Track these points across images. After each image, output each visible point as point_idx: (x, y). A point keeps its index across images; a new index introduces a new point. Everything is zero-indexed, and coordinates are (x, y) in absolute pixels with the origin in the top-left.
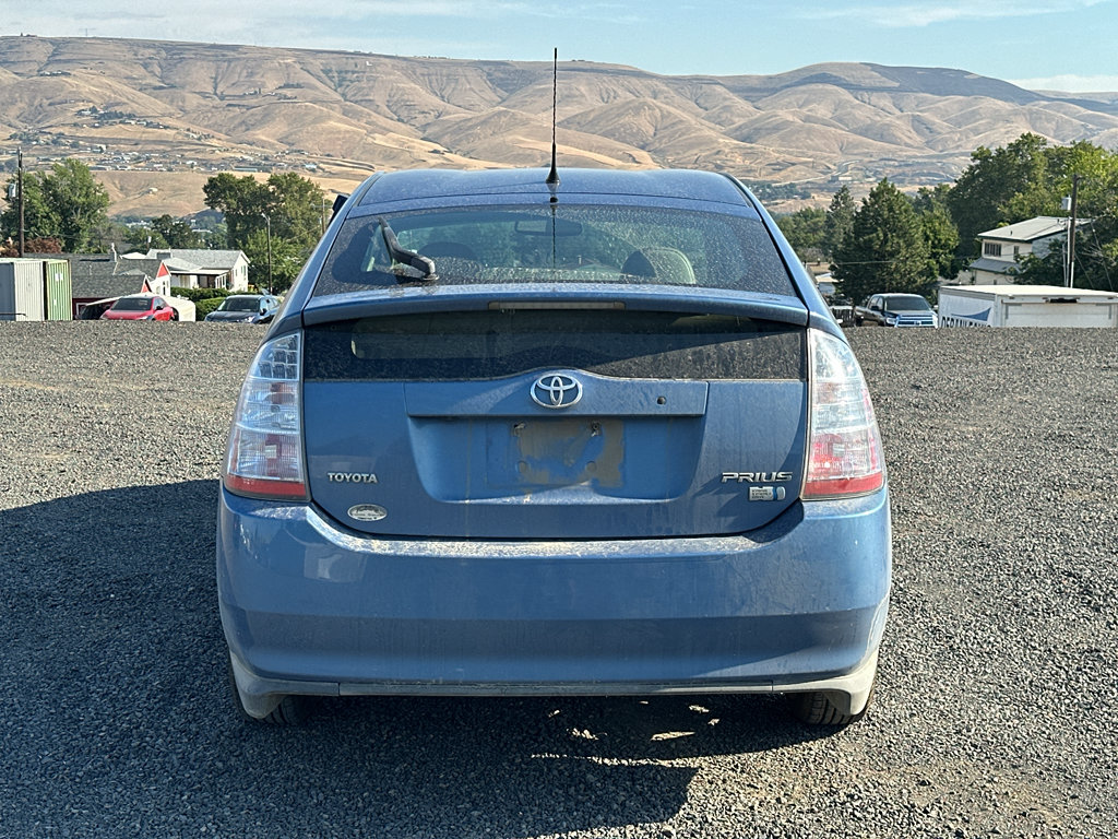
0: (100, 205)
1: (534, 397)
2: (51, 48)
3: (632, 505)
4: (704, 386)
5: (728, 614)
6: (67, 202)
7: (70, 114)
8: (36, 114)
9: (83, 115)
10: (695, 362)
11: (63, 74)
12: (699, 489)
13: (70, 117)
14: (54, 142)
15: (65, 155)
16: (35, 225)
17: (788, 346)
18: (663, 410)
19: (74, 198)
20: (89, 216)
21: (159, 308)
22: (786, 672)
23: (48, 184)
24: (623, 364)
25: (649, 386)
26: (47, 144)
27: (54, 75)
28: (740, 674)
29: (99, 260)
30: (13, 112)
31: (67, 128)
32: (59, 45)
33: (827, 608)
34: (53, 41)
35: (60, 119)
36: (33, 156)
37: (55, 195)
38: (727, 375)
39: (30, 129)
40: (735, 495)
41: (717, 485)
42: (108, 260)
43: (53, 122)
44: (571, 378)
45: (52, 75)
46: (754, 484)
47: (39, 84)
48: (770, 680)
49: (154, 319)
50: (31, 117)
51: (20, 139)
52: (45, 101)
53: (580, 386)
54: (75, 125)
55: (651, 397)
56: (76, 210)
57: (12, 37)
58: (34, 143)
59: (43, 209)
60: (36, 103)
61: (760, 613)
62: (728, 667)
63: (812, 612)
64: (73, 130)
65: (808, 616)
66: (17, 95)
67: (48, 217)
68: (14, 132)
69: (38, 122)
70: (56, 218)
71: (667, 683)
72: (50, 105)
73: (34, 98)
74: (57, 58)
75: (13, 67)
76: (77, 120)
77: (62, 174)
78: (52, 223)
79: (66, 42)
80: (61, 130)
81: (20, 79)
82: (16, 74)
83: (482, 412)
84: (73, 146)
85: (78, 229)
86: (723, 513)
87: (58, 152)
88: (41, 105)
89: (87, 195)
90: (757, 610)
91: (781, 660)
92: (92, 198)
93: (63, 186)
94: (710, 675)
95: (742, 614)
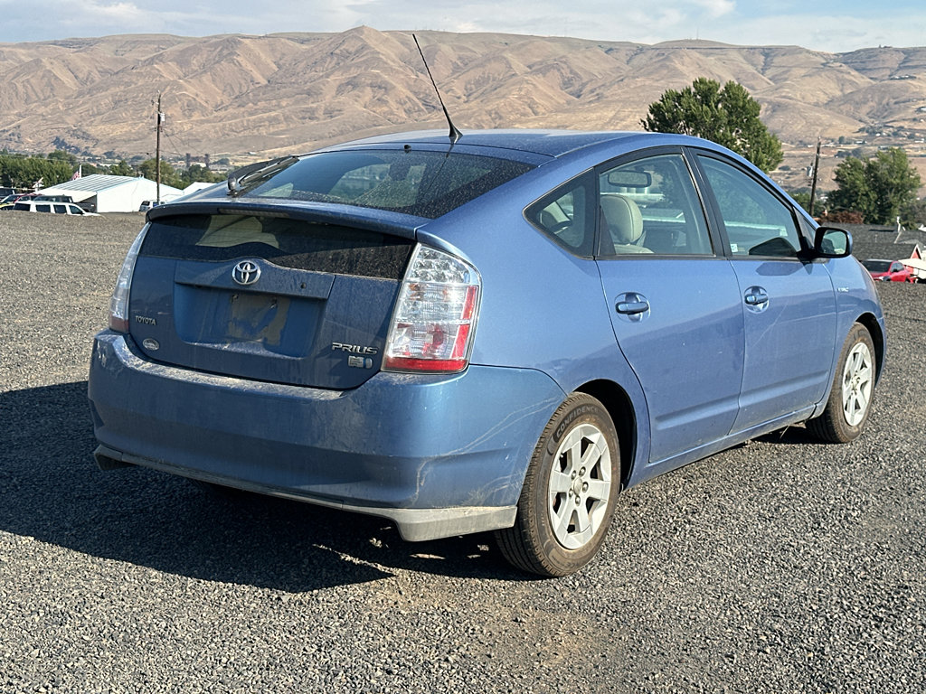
0: (912, 187)
1: (234, 275)
2: (903, 56)
3: (279, 359)
4: (331, 278)
5: (309, 443)
6: (885, 183)
7: (911, 111)
8: (884, 111)
9: (922, 112)
10: (332, 260)
11: (911, 77)
12: (318, 353)
13: (910, 113)
14: (895, 134)
15: (902, 145)
16: (855, 201)
17: (398, 255)
18: (303, 293)
19: (890, 180)
20: (901, 195)
21: (896, 271)
22: (350, 496)
23: (871, 168)
24: (289, 258)
25: (298, 274)
26: (889, 135)
27: (904, 79)
28: (320, 491)
29: (885, 231)
30: (865, 109)
31: (906, 123)
32: (909, 53)
33: (374, 452)
34: (905, 51)
35: (902, 115)
36: (876, 145)
37: (875, 177)
38: (349, 272)
39: (877, 123)
40: (340, 360)
41: (329, 352)
42: (892, 231)
43: (896, 117)
44: (255, 265)
45: (901, 78)
46: (352, 354)
47: (888, 86)
48: (342, 500)
49: (889, 280)
50: (879, 114)
51: (867, 132)
52: (891, 100)
53: (259, 272)
54: (914, 120)
55: (298, 282)
56: (891, 190)
57: (872, 49)
58: (878, 135)
59: (864, 188)
60: (884, 102)
61: (329, 447)
62: (314, 484)
63: (362, 453)
64: (912, 124)
65: (360, 455)
66: (870, 96)
67: (867, 195)
68: (862, 125)
69: (884, 118)
70: (873, 196)
71: (277, 489)
72: (896, 103)
73: (883, 98)
74: (907, 64)
75: (869, 72)
76: (916, 116)
77: (883, 160)
78: (869, 200)
79: (915, 51)
80: (901, 124)
81: (873, 82)
82: (871, 78)
83: (208, 283)
84: (909, 137)
85: (890, 205)
86: (332, 373)
87: (897, 142)
88: (888, 104)
89: (902, 178)
90: (327, 445)
91: (348, 486)
92: (905, 180)
93: (883, 170)
94: (302, 488)
95: (318, 445)
